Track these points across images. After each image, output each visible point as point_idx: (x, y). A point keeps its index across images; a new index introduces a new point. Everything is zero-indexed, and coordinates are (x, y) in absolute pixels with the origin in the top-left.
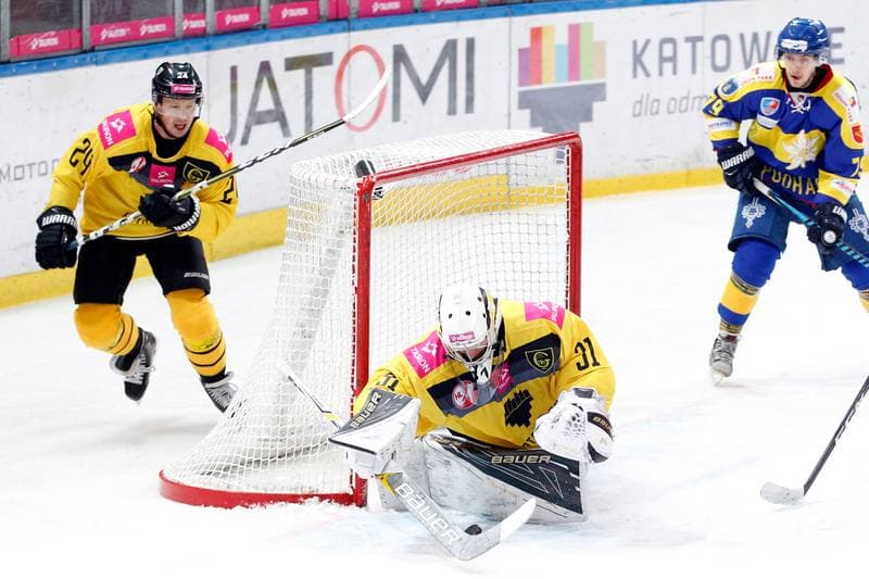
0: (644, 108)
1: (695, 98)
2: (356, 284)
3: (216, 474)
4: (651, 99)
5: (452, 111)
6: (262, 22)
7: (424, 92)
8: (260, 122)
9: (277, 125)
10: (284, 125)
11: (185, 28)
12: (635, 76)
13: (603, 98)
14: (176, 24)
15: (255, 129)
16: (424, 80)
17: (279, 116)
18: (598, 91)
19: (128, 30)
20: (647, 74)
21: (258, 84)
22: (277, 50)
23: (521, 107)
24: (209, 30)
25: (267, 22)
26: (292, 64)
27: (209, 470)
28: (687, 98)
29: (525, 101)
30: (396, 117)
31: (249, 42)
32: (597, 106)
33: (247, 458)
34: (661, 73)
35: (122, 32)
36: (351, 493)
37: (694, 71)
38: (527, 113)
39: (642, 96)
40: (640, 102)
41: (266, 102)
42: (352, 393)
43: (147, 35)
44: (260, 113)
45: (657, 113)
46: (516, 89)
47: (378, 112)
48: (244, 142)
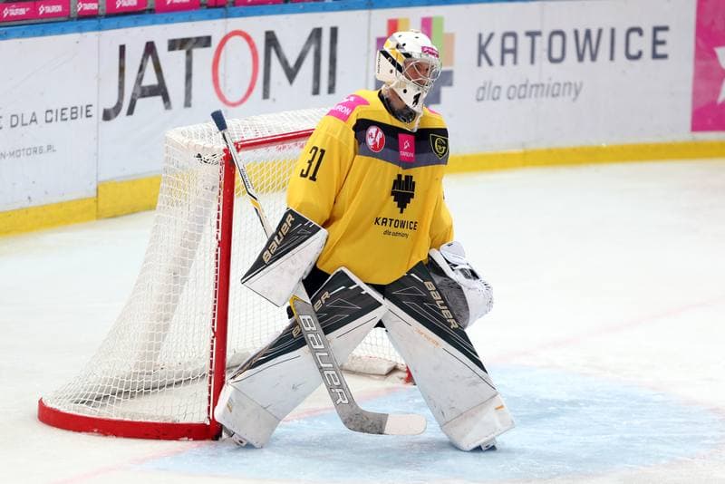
0: (487, 93)
1: (532, 86)
2: (220, 239)
3: (89, 403)
4: (493, 85)
5: (316, 91)
6: (149, 7)
7: (291, 74)
8: (143, 96)
9: (159, 99)
10: (166, 99)
11: (79, 9)
12: (479, 64)
13: (451, 84)
14: (72, 6)
15: (140, 102)
16: (292, 63)
17: (160, 90)
18: (446, 78)
19: (28, 9)
20: (490, 63)
21: (144, 61)
22: (161, 33)
24: (101, 13)
25: (153, 7)
26: (173, 45)
27: (82, 399)
28: (525, 86)
30: (266, 95)
31: (136, 24)
32: (445, 91)
33: (118, 389)
34: (503, 63)
35: (22, 11)
36: (208, 423)
37: (532, 61)
39: (485, 83)
40: (483, 88)
41: (150, 79)
42: (213, 334)
43: (46, 15)
44: (144, 88)
45: (498, 98)
47: (251, 90)
48: (130, 111)
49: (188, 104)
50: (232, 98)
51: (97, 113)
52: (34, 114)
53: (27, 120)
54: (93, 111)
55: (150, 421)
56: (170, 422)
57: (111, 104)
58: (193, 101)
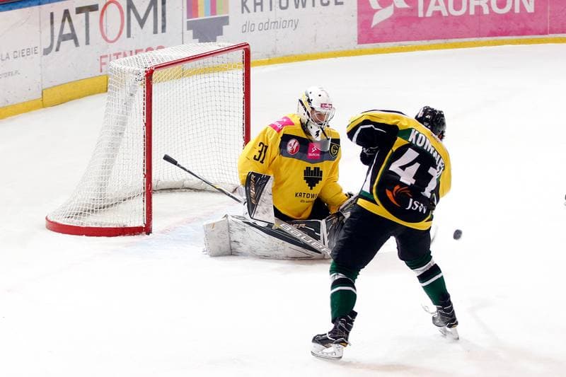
0: (247, 28)
1: (271, 23)
3: (72, 217)
4: (250, 24)
5: (155, 32)
7: (142, 23)
8: (64, 40)
9: (72, 41)
10: (76, 41)
12: (243, 12)
13: (228, 24)
15: (62, 43)
16: (142, 16)
17: (73, 36)
18: (225, 20)
20: (249, 12)
21: (63, 21)
22: (72, 4)
23: (188, 29)
26: (79, 10)
28: (268, 23)
29: (190, 26)
30: (129, 35)
31: (58, 0)
32: (225, 27)
34: (255, 11)
36: (144, 226)
37: (271, 10)
38: (191, 32)
39: (246, 22)
40: (245, 25)
41: (67, 30)
44: (64, 35)
45: (254, 30)
46: (186, 20)
47: (121, 32)
48: (57, 50)
49: (87, 43)
50: (110, 38)
51: (40, 51)
52: (8, 54)
53: (4, 57)
54: (38, 50)
55: (111, 226)
56: (122, 226)
57: (47, 46)
58: (90, 41)
